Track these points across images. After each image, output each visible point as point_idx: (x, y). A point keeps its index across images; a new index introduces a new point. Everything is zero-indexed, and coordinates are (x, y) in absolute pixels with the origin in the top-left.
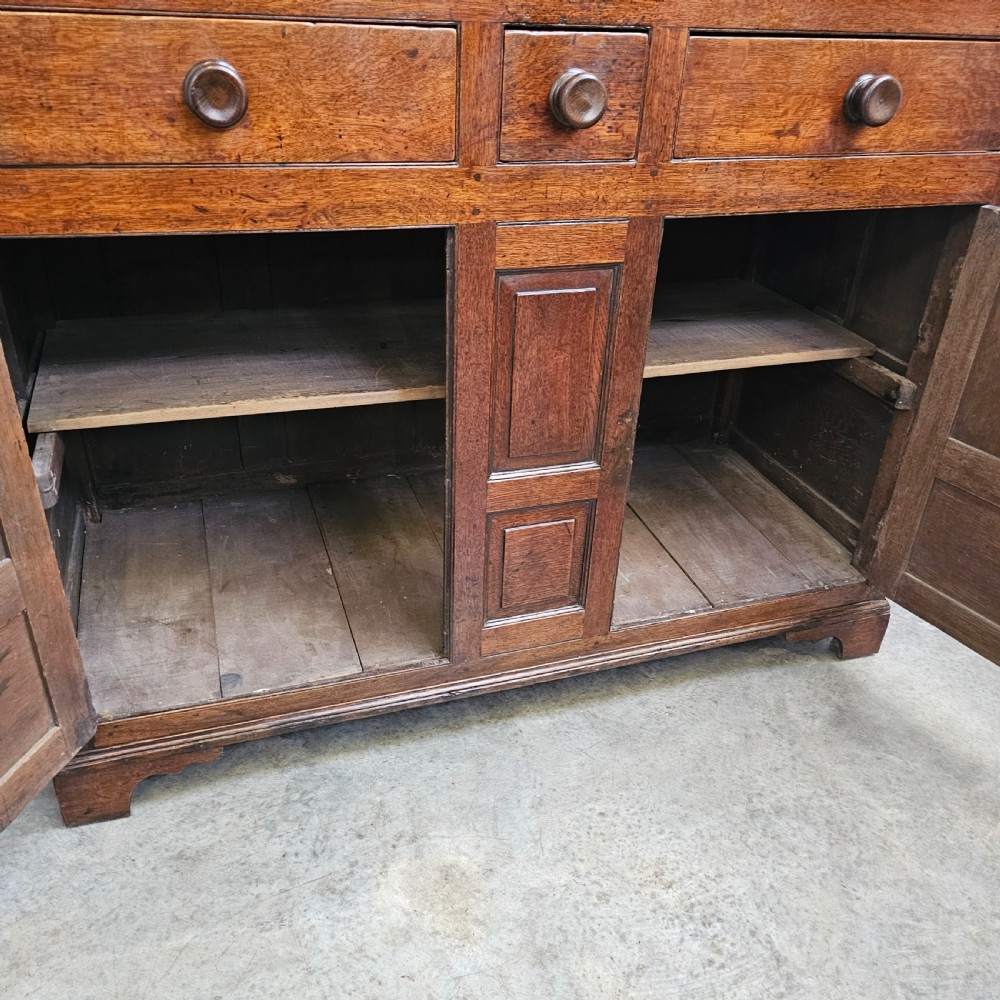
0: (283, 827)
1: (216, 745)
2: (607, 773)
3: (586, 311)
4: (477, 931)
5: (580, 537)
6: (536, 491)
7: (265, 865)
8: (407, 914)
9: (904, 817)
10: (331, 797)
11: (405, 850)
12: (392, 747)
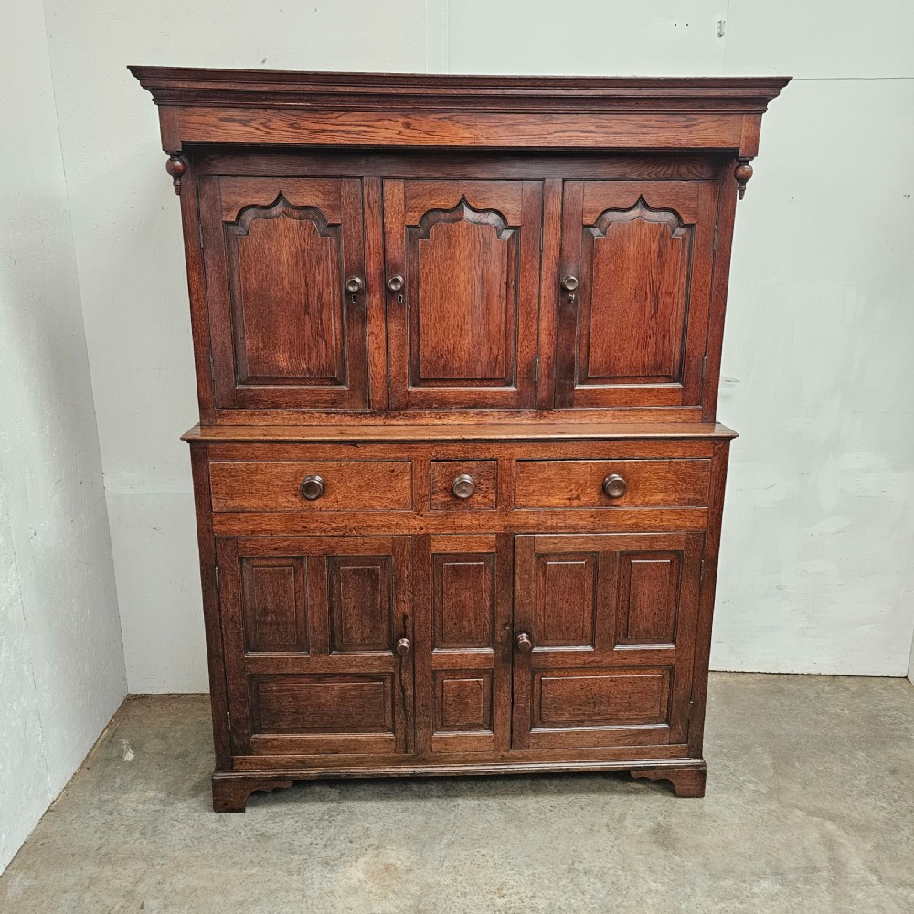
0: (315, 830)
1: (289, 778)
2: (497, 835)
3: (479, 572)
4: (391, 896)
5: (487, 690)
6: (459, 661)
7: (300, 846)
8: (360, 881)
9: (662, 889)
10: (343, 821)
11: (371, 852)
12: (384, 802)
